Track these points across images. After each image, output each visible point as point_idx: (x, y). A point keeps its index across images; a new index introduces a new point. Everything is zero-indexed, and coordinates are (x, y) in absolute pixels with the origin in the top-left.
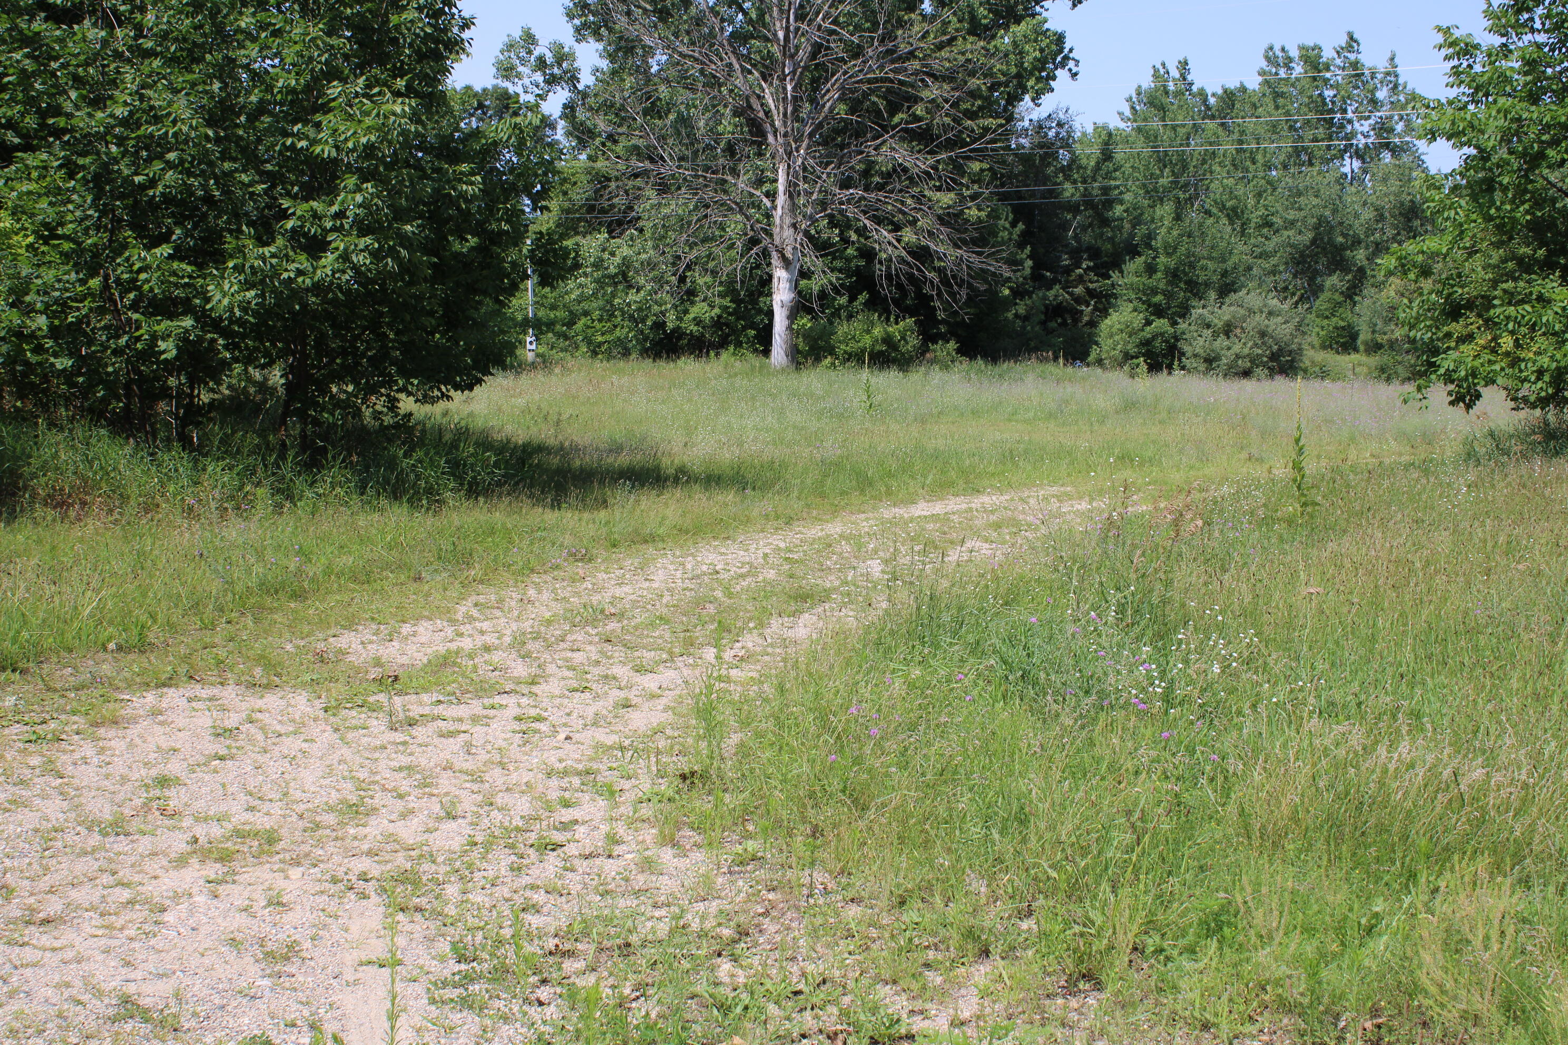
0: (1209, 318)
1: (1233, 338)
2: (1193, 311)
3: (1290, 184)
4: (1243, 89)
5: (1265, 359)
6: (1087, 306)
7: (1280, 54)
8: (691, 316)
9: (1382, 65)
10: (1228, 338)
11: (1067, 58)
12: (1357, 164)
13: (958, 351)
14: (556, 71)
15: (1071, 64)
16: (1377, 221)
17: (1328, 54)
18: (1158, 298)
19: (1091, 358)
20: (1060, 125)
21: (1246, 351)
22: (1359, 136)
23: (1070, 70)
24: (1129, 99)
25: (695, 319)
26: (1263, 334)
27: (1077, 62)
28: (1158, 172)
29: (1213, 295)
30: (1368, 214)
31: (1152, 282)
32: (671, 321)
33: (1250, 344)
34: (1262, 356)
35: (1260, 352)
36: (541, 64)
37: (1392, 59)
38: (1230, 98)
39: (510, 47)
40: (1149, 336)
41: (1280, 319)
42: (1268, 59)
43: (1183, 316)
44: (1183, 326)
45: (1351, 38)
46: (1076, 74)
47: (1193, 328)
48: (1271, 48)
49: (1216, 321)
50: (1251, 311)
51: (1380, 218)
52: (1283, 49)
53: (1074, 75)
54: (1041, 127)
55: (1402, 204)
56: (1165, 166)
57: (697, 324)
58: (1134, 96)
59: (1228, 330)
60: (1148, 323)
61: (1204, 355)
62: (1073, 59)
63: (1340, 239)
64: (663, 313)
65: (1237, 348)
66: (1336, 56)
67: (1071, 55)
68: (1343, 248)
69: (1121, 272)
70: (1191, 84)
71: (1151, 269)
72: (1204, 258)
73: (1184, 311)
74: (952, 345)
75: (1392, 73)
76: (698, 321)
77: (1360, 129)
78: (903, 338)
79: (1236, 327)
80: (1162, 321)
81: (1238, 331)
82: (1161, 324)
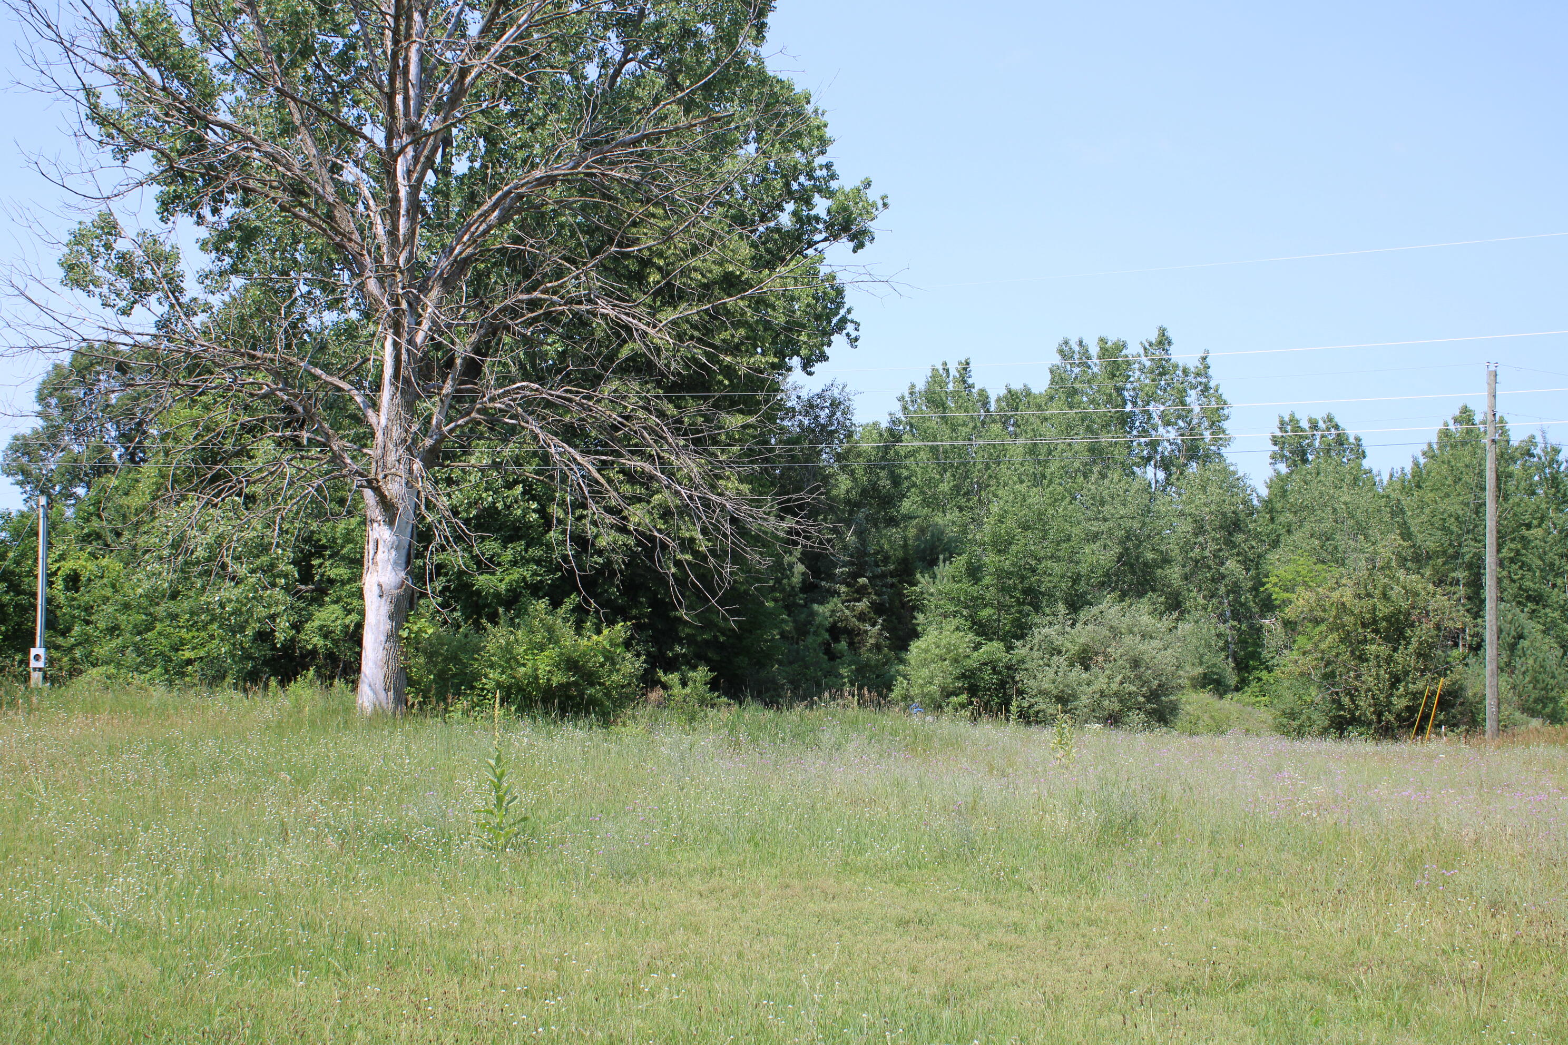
0: (1058, 641)
1: (1095, 670)
2: (1036, 630)
3: (1094, 491)
4: (1028, 393)
5: (1141, 699)
6: (873, 625)
7: (1076, 348)
8: (317, 623)
9: (1193, 363)
10: (1087, 668)
11: (844, 321)
12: (1161, 475)
13: (714, 685)
14: (148, 274)
15: (850, 328)
16: (1196, 535)
17: (1133, 349)
18: (986, 613)
19: (896, 694)
20: (835, 404)
21: (1115, 686)
22: (1166, 444)
23: (848, 335)
24: (902, 399)
25: (321, 628)
26: (1136, 663)
27: (857, 325)
28: (938, 477)
29: (1062, 609)
30: (1185, 527)
31: (975, 590)
32: (282, 631)
33: (1118, 678)
34: (1137, 694)
35: (1133, 688)
36: (125, 265)
37: (1204, 359)
38: (1013, 399)
39: (79, 238)
40: (976, 665)
41: (1155, 643)
42: (1061, 352)
43: (1021, 637)
44: (1021, 650)
45: (1162, 332)
46: (856, 339)
47: (1035, 654)
48: (1066, 343)
49: (1069, 645)
50: (1116, 633)
51: (1200, 530)
52: (1081, 343)
53: (853, 341)
54: (811, 406)
55: (1224, 514)
56: (945, 471)
57: (326, 637)
58: (907, 395)
59: (1085, 659)
60: (977, 647)
61: (1055, 692)
62: (852, 321)
63: (1150, 556)
64: (273, 617)
65: (1101, 683)
66: (1142, 352)
67: (849, 317)
68: (1156, 564)
69: (934, 577)
70: (972, 386)
71: (974, 572)
72: (1046, 558)
73: (1020, 631)
74: (701, 674)
75: (1204, 370)
76: (326, 633)
77: (1166, 436)
78: (610, 658)
79: (1097, 654)
80: (995, 644)
81: (1100, 658)
82: (994, 648)
